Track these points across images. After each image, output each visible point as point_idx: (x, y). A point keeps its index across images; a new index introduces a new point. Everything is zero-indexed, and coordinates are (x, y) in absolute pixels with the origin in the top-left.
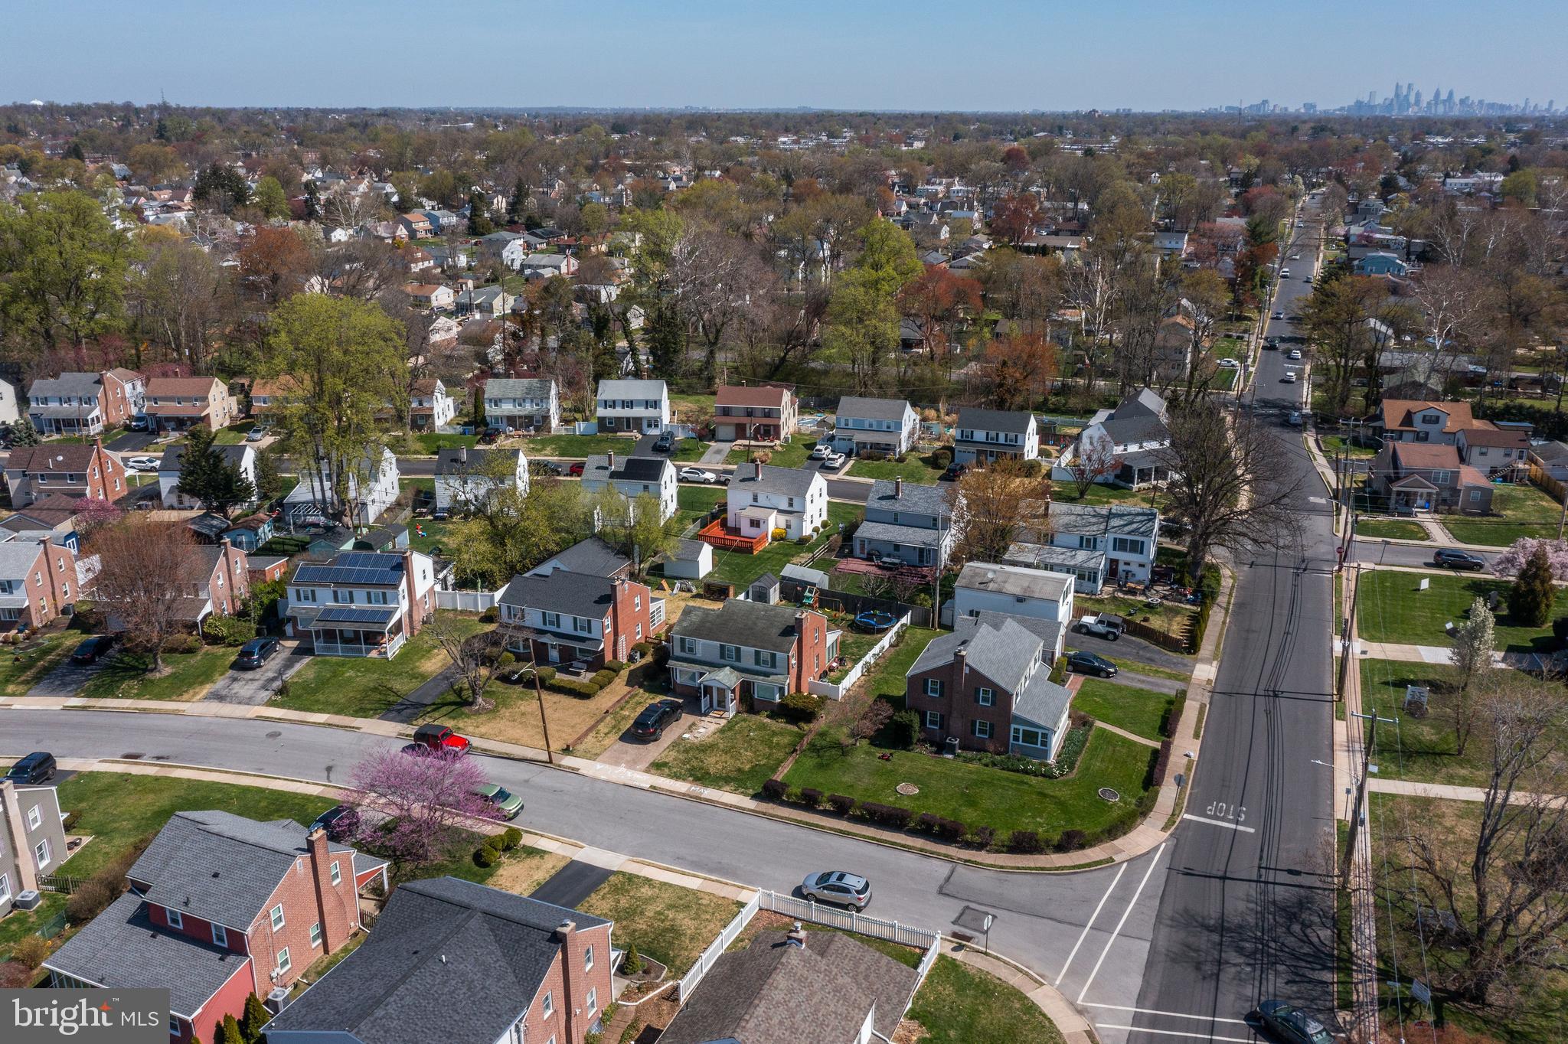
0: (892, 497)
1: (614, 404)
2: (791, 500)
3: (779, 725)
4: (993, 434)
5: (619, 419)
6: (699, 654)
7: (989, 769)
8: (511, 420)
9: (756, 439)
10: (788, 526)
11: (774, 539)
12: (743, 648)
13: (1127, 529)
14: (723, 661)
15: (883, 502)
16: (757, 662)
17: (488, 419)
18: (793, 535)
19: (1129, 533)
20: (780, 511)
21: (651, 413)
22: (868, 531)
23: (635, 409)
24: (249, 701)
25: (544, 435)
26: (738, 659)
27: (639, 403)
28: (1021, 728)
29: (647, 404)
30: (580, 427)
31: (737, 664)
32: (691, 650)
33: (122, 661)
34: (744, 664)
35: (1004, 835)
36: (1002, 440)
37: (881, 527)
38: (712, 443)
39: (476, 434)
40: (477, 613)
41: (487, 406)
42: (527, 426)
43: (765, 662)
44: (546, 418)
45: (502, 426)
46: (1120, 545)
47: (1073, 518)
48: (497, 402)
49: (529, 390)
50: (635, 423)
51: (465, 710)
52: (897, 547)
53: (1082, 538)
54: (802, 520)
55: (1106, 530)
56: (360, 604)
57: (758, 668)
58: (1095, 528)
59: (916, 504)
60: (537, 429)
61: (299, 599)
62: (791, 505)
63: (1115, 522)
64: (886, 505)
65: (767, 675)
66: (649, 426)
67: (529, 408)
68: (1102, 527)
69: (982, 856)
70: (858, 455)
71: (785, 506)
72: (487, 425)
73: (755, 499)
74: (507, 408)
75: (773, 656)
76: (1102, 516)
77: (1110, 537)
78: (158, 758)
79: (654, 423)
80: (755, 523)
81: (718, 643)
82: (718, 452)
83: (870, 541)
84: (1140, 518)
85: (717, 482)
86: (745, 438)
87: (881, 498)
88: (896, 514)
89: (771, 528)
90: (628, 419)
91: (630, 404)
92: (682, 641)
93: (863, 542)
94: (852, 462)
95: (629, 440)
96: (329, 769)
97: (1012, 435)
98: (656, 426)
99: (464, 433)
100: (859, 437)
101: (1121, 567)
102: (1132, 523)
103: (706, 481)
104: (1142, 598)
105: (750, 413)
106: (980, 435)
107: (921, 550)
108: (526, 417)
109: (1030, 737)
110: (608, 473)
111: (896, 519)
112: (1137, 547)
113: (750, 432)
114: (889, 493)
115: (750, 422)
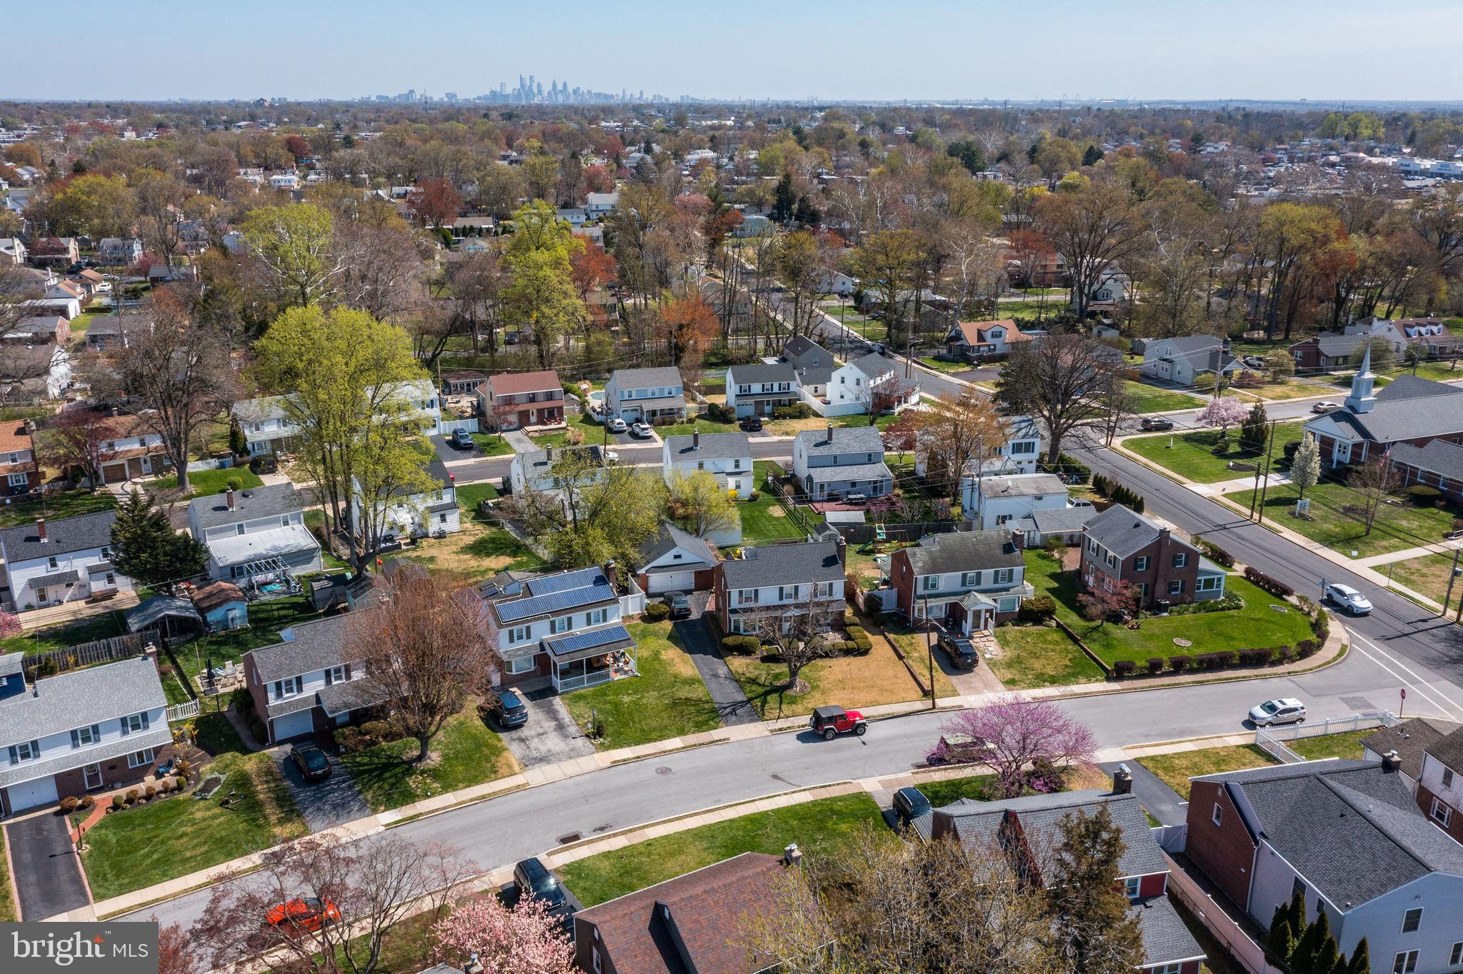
0: (825, 443)
2: (737, 461)
3: (1030, 628)
4: (768, 386)
6: (942, 588)
7: (1199, 614)
8: (276, 444)
9: (544, 424)
10: (738, 487)
12: (983, 571)
13: (1019, 434)
14: (964, 589)
15: (821, 448)
16: (996, 581)
18: (744, 494)
19: (1022, 437)
20: (729, 474)
22: (824, 475)
24: (573, 754)
26: (979, 583)
28: (1202, 578)
31: (978, 587)
32: (934, 586)
33: (360, 764)
34: (983, 586)
35: (1293, 647)
36: (776, 389)
37: (828, 470)
39: (239, 465)
40: (631, 617)
41: (246, 432)
43: (1003, 579)
45: (270, 451)
48: (257, 426)
49: (290, 407)
51: (790, 692)
52: (854, 484)
54: (750, 478)
56: (580, 627)
57: (997, 586)
59: (848, 445)
61: (512, 640)
62: (737, 466)
63: (1008, 431)
64: (823, 451)
65: (1007, 589)
67: (296, 427)
69: (1286, 667)
71: (731, 468)
74: (271, 431)
75: (1011, 572)
77: (1011, 443)
78: (602, 829)
81: (960, 573)
82: (519, 441)
83: (829, 484)
84: (1024, 425)
86: (530, 424)
87: (817, 445)
88: (835, 457)
92: (926, 579)
93: (822, 486)
96: (775, 777)
97: (784, 383)
98: (434, 426)
99: (222, 467)
102: (1020, 429)
105: (532, 399)
106: (756, 388)
107: (875, 482)
108: (293, 438)
109: (1209, 583)
111: (836, 462)
112: (1028, 448)
113: (533, 419)
114: (821, 440)
115: (533, 408)
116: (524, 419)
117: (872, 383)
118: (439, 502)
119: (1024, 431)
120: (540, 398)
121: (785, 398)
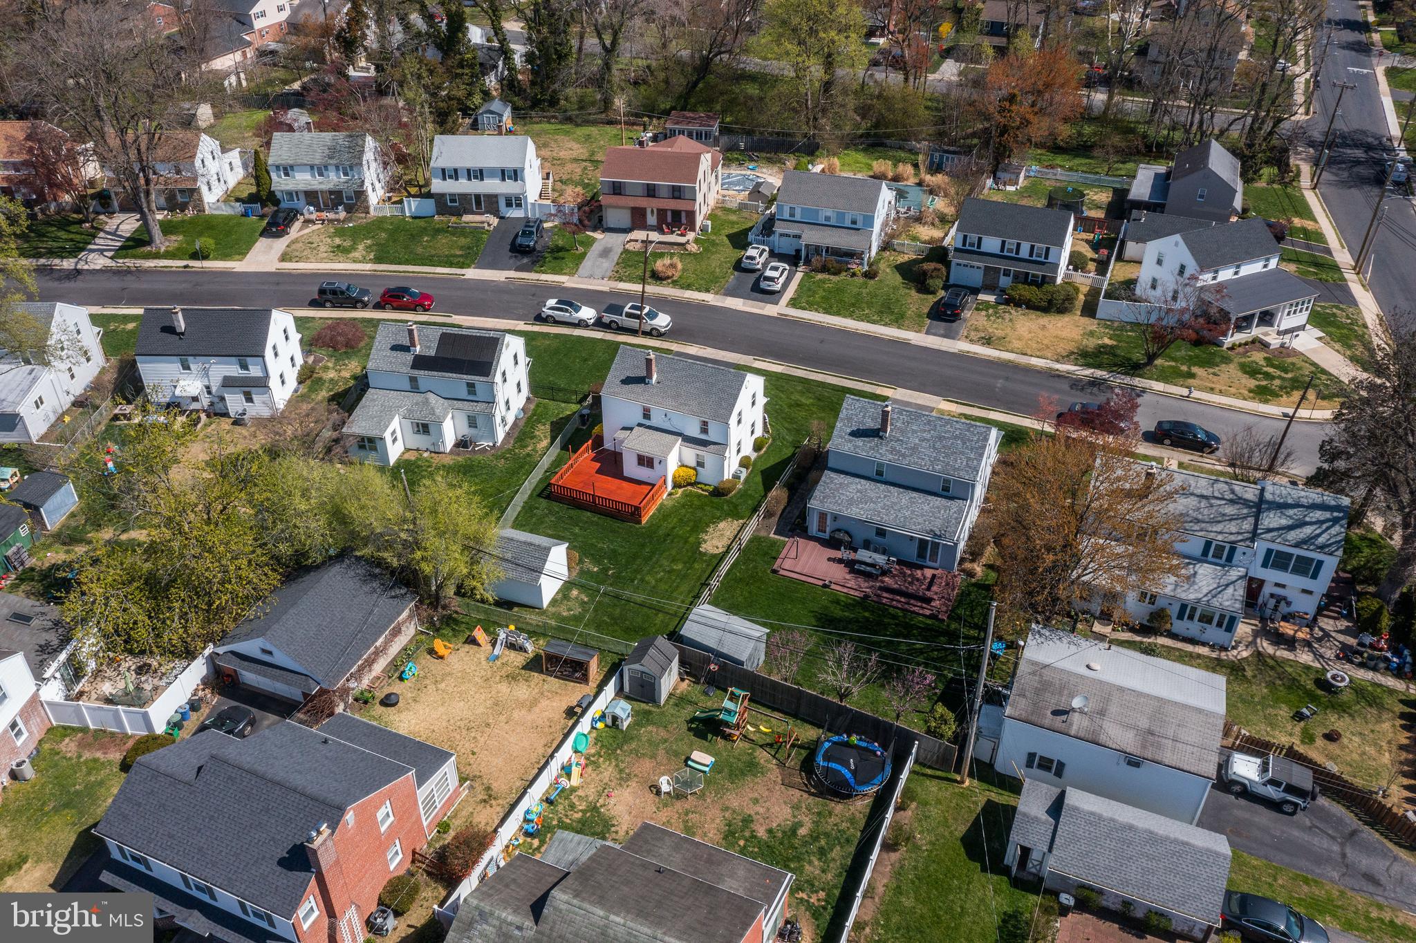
0: (875, 433)
1: (455, 174)
2: (705, 423)
4: (1011, 243)
5: (464, 197)
8: (311, 197)
9: (662, 232)
10: (700, 464)
11: (676, 485)
13: (1294, 536)
15: (860, 442)
17: (279, 195)
18: (708, 476)
19: (1297, 545)
20: (688, 440)
21: (508, 187)
22: (832, 494)
23: (487, 181)
25: (360, 219)
27: (492, 172)
29: (503, 174)
30: (412, 206)
36: (1024, 252)
37: (854, 487)
38: (598, 235)
39: (262, 217)
41: (274, 176)
42: (333, 207)
44: (360, 194)
45: (300, 203)
46: (1277, 560)
47: (1192, 502)
48: (287, 170)
49: (333, 151)
50: (489, 203)
52: (881, 533)
53: (1208, 544)
54: (722, 456)
55: (1254, 535)
58: (1233, 527)
59: (914, 449)
60: (349, 209)
62: (704, 430)
63: (1271, 520)
64: (863, 447)
66: (509, 204)
67: (333, 180)
68: (1247, 525)
70: (808, 262)
71: (694, 431)
72: (277, 202)
73: (647, 415)
74: (303, 180)
76: (1246, 503)
77: (1260, 547)
79: (515, 201)
80: (645, 461)
82: (606, 253)
83: (836, 518)
84: (1318, 515)
85: (599, 324)
86: (644, 227)
87: (856, 434)
88: (878, 464)
89: (672, 466)
90: (478, 197)
91: (479, 174)
93: (823, 516)
94: (799, 276)
95: (477, 231)
97: (1041, 246)
98: (519, 205)
99: (245, 215)
100: (812, 237)
101: (1267, 590)
102: (1301, 524)
103: (581, 324)
104: (1305, 657)
105: (651, 191)
106: (991, 244)
107: (923, 543)
108: (331, 192)
110: (409, 358)
111: (879, 476)
112: (1306, 567)
113: (652, 220)
114: (871, 424)
115: (651, 205)
116: (638, 219)
117: (1206, 279)
118: (243, 373)
119: (1308, 530)
120: (664, 193)
121: (1033, 271)
